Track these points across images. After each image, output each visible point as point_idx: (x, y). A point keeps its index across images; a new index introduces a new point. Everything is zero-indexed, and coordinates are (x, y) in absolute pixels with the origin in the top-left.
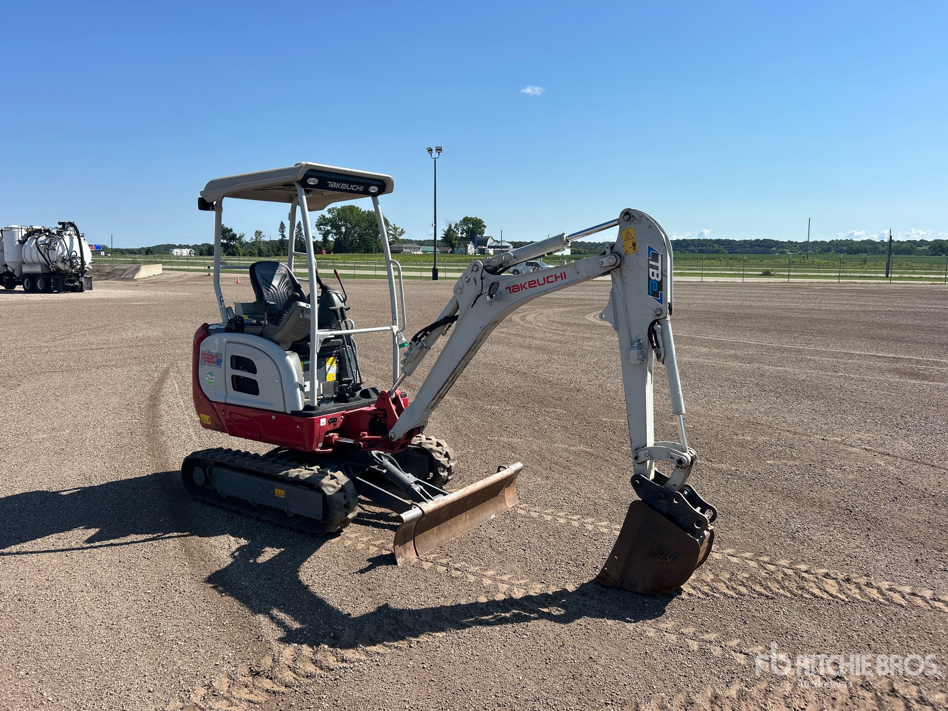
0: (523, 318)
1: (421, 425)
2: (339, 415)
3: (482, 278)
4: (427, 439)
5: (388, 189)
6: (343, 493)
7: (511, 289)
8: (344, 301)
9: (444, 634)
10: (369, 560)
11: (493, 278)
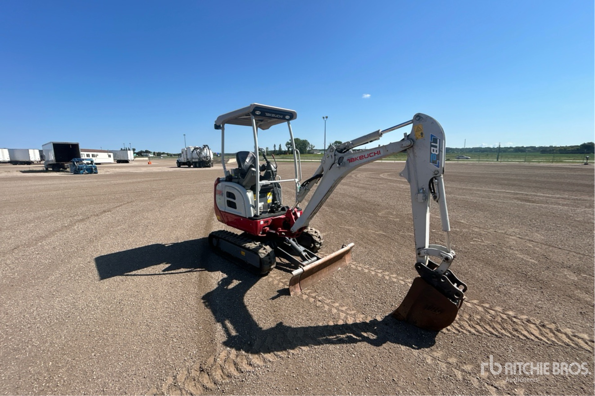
0: (356, 176)
1: (306, 225)
2: (269, 219)
3: (335, 155)
4: (311, 229)
5: (294, 117)
6: (269, 256)
7: (350, 160)
8: (276, 168)
9: (308, 348)
10: (278, 291)
11: (340, 155)
